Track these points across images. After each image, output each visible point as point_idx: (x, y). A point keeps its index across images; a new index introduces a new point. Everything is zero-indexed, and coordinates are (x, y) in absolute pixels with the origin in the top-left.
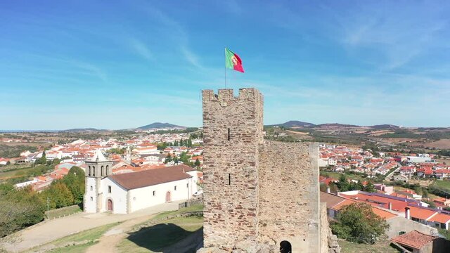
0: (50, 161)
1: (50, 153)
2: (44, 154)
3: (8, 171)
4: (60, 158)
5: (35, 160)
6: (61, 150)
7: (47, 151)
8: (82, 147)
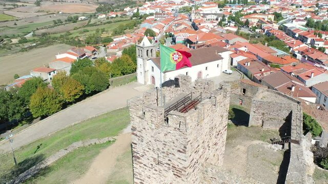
0: (142, 16)
1: (141, 9)
2: (138, 10)
3: (116, 22)
4: (148, 13)
5: (132, 14)
6: (149, 7)
7: (140, 8)
8: (163, 5)
